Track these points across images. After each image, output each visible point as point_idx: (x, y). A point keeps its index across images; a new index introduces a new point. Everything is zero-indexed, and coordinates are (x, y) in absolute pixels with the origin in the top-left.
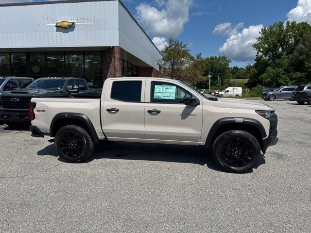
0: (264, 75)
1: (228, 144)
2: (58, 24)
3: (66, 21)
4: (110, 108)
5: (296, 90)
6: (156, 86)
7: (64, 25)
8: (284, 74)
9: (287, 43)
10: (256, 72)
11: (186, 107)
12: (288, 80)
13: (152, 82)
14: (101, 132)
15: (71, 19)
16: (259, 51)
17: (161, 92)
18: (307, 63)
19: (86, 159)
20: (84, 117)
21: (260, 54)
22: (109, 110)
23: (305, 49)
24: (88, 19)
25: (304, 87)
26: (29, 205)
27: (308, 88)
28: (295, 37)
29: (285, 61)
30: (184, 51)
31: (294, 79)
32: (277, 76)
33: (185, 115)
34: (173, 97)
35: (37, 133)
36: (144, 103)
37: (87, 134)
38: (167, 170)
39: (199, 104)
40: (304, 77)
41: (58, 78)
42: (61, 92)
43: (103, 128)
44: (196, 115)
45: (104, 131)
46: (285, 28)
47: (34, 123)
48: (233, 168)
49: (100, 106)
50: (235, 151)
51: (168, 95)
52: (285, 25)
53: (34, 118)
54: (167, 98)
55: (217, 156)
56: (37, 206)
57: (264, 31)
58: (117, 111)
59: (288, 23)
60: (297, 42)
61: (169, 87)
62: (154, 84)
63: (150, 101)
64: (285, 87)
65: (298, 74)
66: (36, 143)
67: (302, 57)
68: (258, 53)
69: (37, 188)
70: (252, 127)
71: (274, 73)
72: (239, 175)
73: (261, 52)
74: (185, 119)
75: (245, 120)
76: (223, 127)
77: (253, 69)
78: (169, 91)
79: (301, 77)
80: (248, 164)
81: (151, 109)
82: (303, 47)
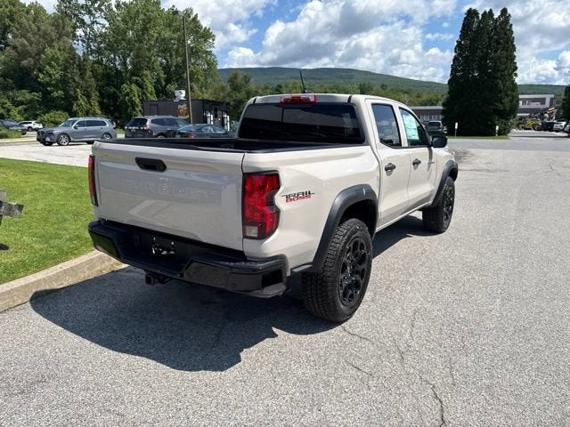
4: (387, 164)
12: (9, 104)
18: (41, 76)
22: (386, 169)
23: (29, 48)
31: (21, 103)
40: (38, 101)
49: (377, 160)
58: (394, 167)
63: (407, 145)
65: (25, 95)
67: (25, 61)
79: (32, 100)
82: (26, 43)
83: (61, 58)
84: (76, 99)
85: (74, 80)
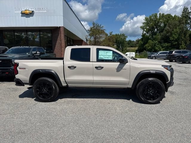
0: (147, 45)
1: (145, 87)
2: (23, 12)
3: (28, 10)
4: (70, 66)
5: (168, 54)
6: (99, 51)
7: (27, 12)
8: (158, 44)
9: (160, 26)
10: (142, 43)
11: (119, 65)
12: (161, 47)
13: (97, 49)
14: (64, 82)
15: (31, 9)
16: (144, 30)
17: (103, 55)
18: (171, 38)
19: (54, 100)
20: (53, 72)
21: (145, 32)
22: (69, 67)
23: (170, 30)
24: (43, 9)
25: (173, 52)
26: (24, 133)
27: (175, 52)
28: (164, 22)
29: (159, 37)
30: (102, 30)
31: (164, 47)
32: (155, 46)
33: (119, 69)
34: (111, 58)
35: (19, 83)
36: (92, 62)
37: (55, 83)
38: (108, 104)
39: (127, 62)
40: (169, 46)
41: (26, 47)
42: (29, 56)
43: (66, 79)
44: (126, 69)
45: (66, 81)
46: (158, 17)
47: (17, 76)
48: (149, 101)
49: (64, 64)
50: (150, 90)
51: (108, 57)
52: (158, 15)
53: (17, 73)
54: (107, 59)
55: (139, 94)
56: (31, 133)
57: (146, 19)
58: (75, 67)
59: (160, 14)
60: (165, 25)
61: (108, 52)
62: (98, 50)
63: (96, 61)
64: (161, 52)
65: (166, 44)
66: (16, 90)
67: (168, 34)
68: (143, 32)
69: (26, 120)
70: (161, 76)
71: (153, 44)
72: (153, 105)
73: (145, 31)
74: (119, 72)
75: (156, 72)
76: (143, 76)
77: (140, 41)
78: (108, 54)
79: (168, 46)
80: (158, 99)
81: (97, 66)
82: (169, 28)
83: (179, 32)
84: (182, 44)
85: (182, 38)
